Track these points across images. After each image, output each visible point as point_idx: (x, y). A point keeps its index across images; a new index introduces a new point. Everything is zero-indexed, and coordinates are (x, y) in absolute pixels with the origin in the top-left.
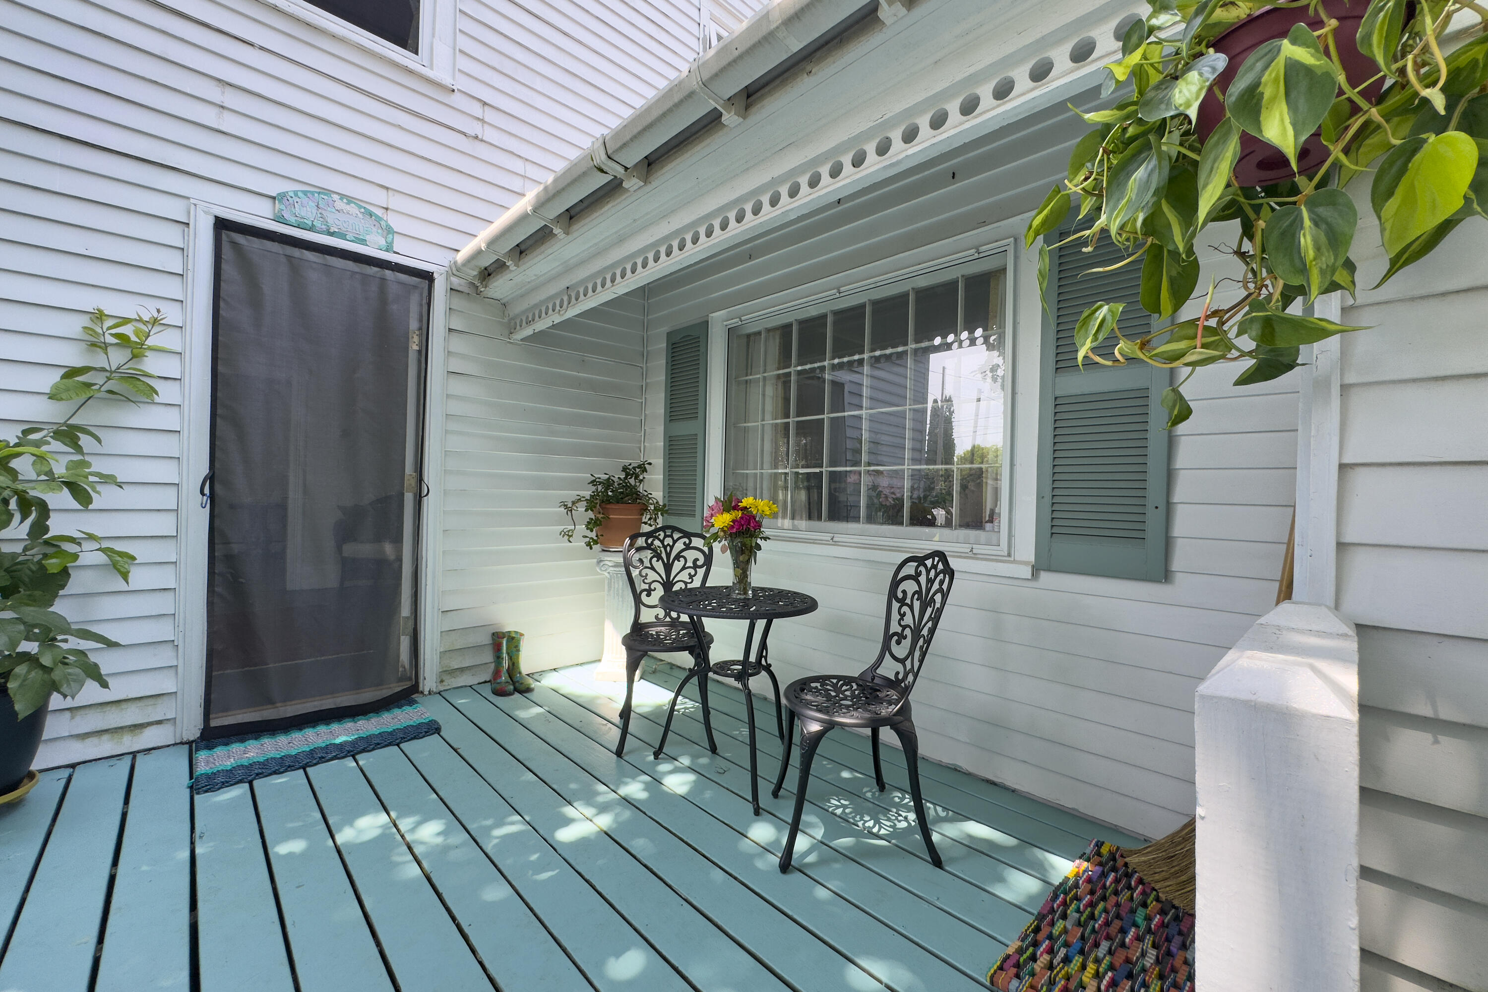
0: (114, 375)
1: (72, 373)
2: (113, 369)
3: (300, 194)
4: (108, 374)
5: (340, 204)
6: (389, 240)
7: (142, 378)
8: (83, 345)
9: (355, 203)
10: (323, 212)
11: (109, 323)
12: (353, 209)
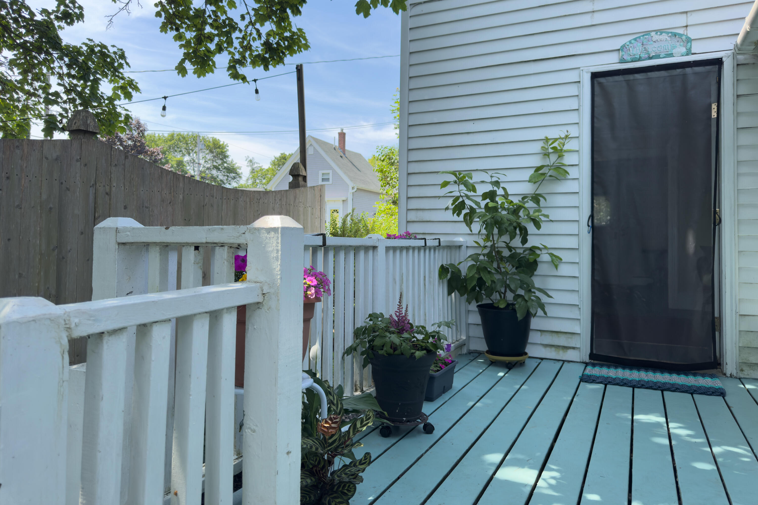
0: (552, 167)
1: (538, 169)
2: (552, 164)
3: (633, 41)
4: (549, 168)
5: (656, 37)
6: (688, 46)
7: (562, 167)
8: (541, 156)
9: (665, 32)
10: (646, 46)
11: (550, 142)
12: (664, 36)
